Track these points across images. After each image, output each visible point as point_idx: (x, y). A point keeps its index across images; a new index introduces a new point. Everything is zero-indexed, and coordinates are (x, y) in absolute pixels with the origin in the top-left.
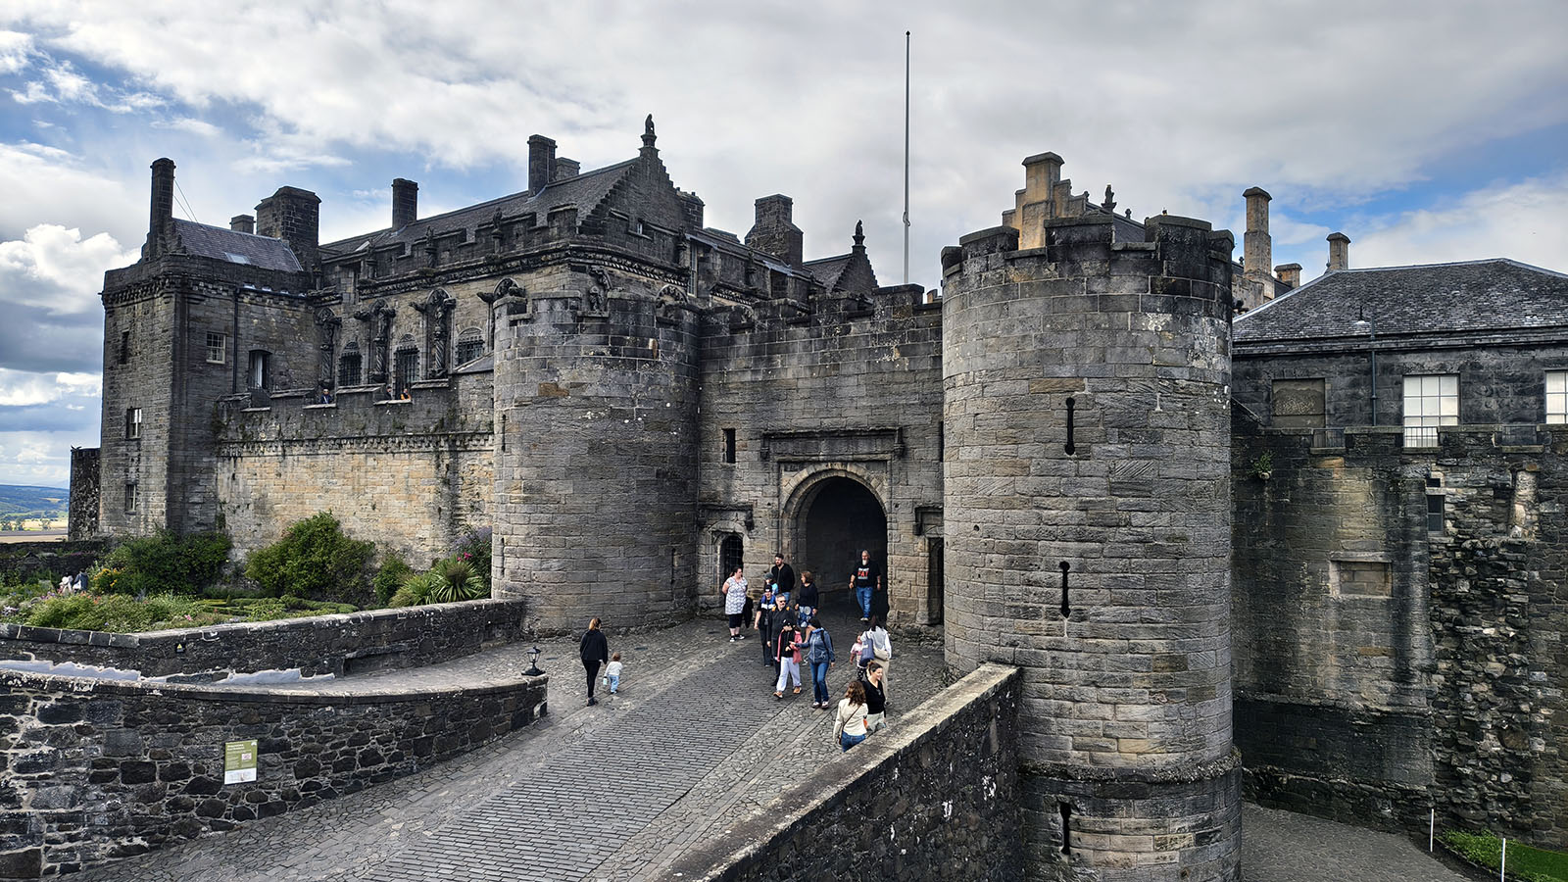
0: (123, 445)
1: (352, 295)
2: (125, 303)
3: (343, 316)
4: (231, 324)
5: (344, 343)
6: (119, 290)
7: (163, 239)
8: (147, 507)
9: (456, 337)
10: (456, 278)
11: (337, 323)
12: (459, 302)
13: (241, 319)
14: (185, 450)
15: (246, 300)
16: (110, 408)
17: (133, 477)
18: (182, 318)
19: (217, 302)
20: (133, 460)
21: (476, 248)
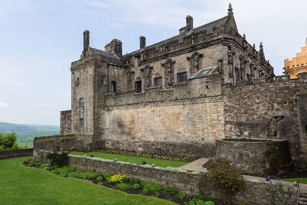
0: (78, 108)
1: (137, 65)
2: (77, 70)
3: (135, 71)
4: (107, 73)
5: (135, 78)
6: (75, 67)
7: (88, 52)
8: (87, 125)
9: (176, 72)
10: (176, 54)
11: (133, 73)
12: (177, 61)
13: (109, 72)
14: (97, 108)
15: (110, 67)
16: (74, 99)
17: (82, 117)
18: (96, 72)
19: (103, 68)
20: (82, 112)
21: (183, 44)
